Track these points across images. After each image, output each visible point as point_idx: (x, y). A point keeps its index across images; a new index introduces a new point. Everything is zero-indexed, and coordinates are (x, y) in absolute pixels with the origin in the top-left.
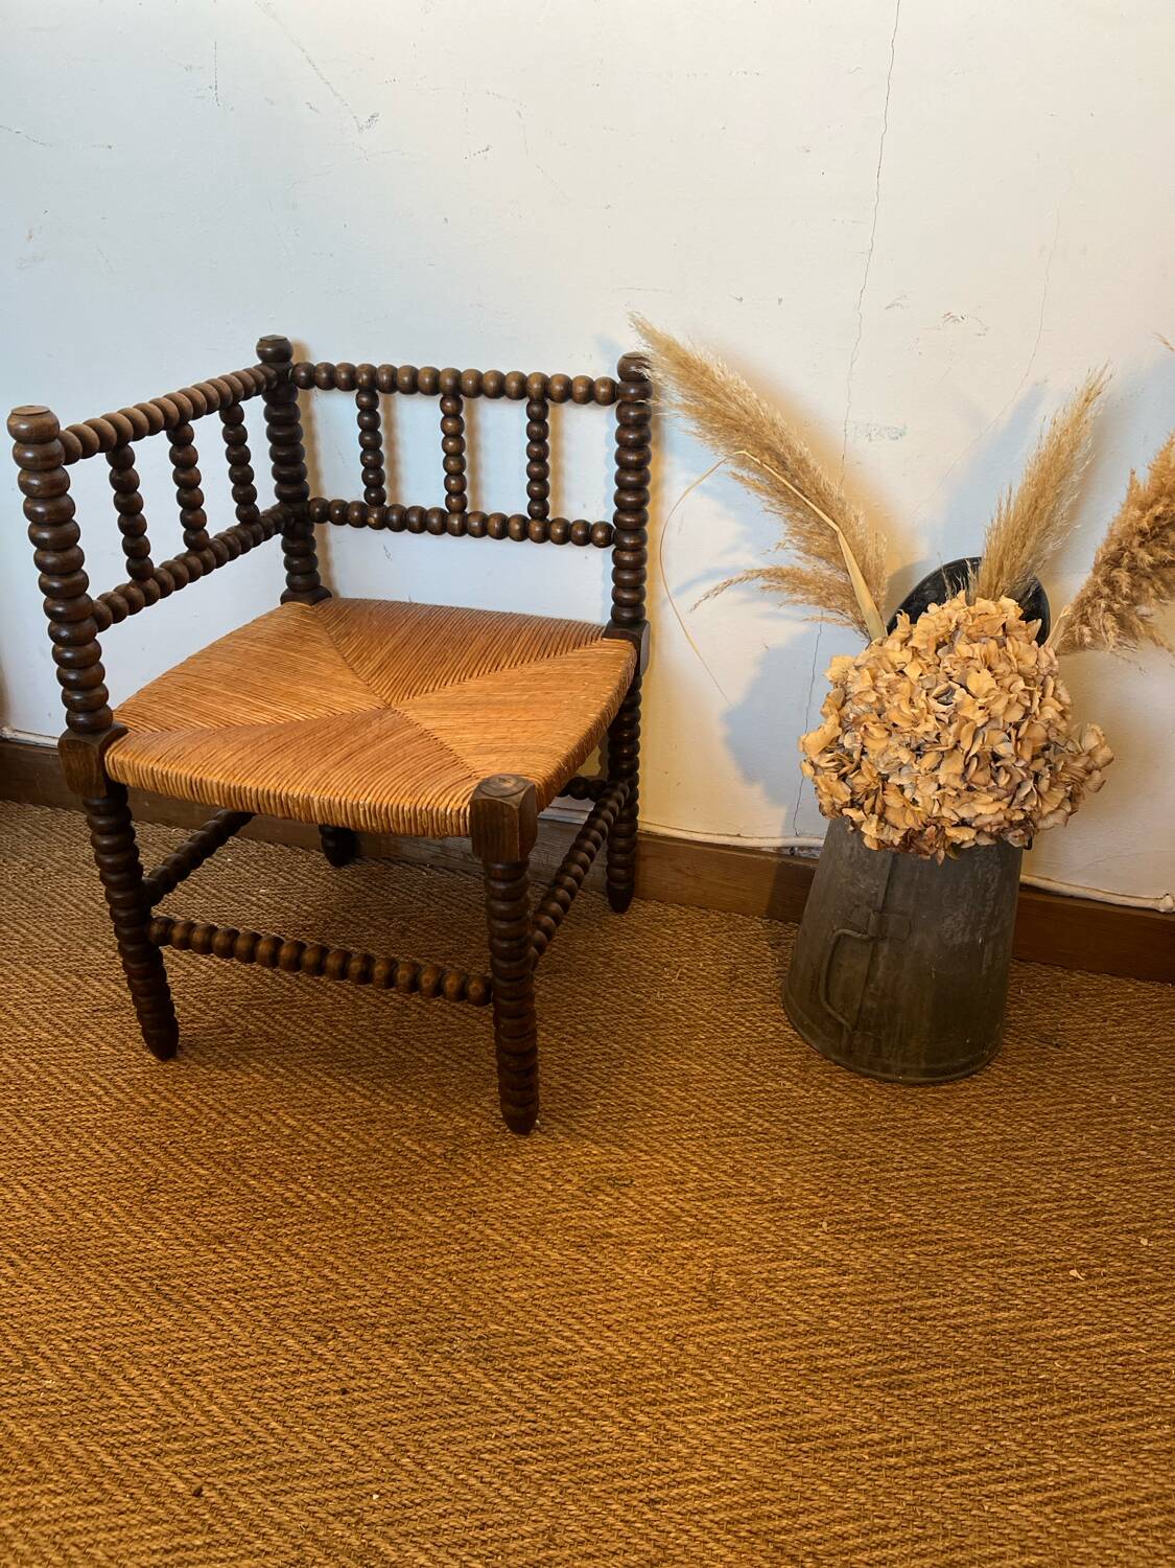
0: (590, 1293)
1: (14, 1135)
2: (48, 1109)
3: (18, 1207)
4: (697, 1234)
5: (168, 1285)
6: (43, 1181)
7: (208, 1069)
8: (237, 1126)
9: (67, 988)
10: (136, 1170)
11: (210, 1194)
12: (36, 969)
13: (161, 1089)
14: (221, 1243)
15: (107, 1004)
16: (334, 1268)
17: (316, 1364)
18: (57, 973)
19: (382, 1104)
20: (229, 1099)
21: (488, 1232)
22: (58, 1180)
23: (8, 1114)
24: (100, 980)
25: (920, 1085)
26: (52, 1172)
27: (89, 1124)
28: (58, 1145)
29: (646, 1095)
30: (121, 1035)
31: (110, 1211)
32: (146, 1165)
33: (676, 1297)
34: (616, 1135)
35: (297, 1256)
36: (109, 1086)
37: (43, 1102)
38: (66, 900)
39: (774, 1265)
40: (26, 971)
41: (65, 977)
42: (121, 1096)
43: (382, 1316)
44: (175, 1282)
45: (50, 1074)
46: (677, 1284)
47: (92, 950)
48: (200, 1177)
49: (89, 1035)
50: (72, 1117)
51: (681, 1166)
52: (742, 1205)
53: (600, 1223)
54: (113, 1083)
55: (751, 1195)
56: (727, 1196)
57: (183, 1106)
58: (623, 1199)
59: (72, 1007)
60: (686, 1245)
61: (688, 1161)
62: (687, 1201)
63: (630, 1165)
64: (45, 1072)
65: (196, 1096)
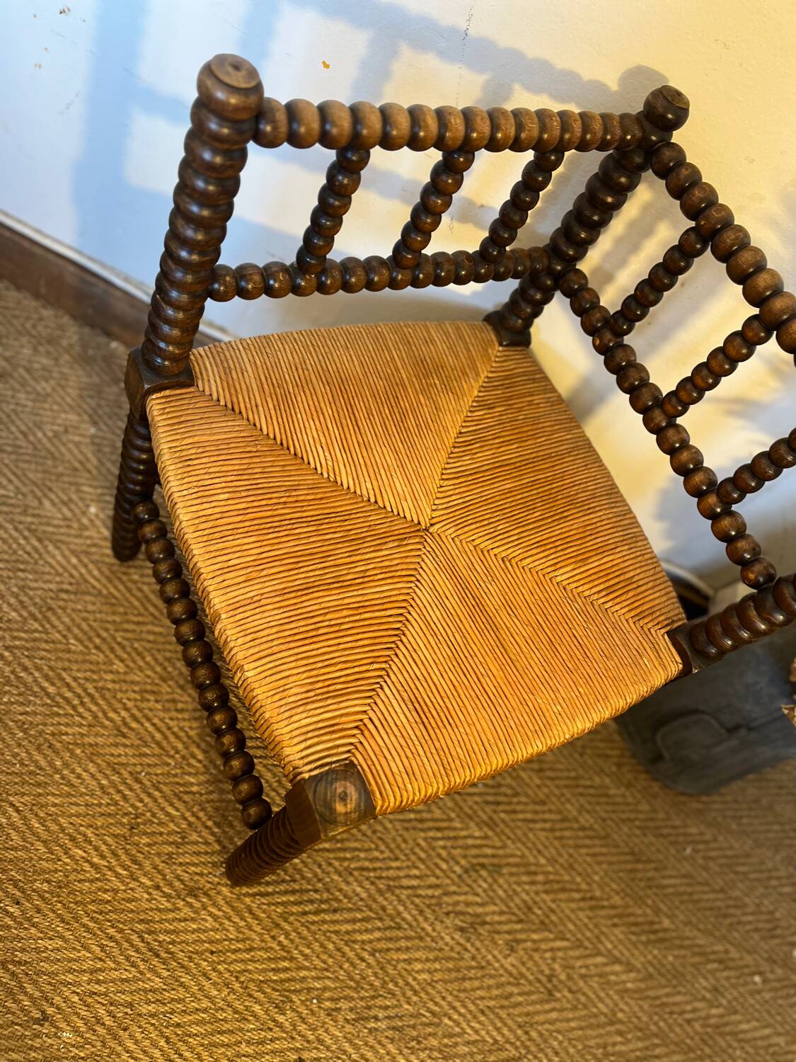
0: (471, 979)
2: (26, 713)
3: (14, 835)
4: (544, 926)
5: (155, 940)
6: (33, 805)
7: (170, 686)
8: (199, 761)
9: (29, 554)
10: (116, 803)
11: (183, 838)
13: (130, 704)
14: (196, 897)
15: (71, 584)
16: (287, 935)
17: (277, 1033)
18: (16, 529)
20: (191, 728)
21: (401, 908)
22: (46, 806)
24: (58, 548)
25: (690, 795)
26: (40, 795)
27: (69, 739)
28: (43, 763)
29: (514, 778)
30: (87, 629)
31: (96, 849)
32: (125, 798)
33: (528, 988)
34: (491, 818)
35: (256, 917)
36: (83, 694)
37: (22, 704)
39: (590, 961)
41: (25, 538)
42: (94, 708)
43: (325, 989)
44: (161, 937)
45: (25, 669)
46: (528, 974)
47: (47, 503)
48: (173, 819)
49: (56, 623)
50: (51, 728)
51: (535, 857)
52: (573, 900)
53: (480, 910)
54: (85, 690)
55: (578, 891)
56: (563, 890)
57: (151, 729)
58: (495, 887)
59: (36, 581)
60: (535, 936)
61: (539, 852)
62: (537, 893)
63: (501, 852)
64: (19, 664)
65: (162, 720)
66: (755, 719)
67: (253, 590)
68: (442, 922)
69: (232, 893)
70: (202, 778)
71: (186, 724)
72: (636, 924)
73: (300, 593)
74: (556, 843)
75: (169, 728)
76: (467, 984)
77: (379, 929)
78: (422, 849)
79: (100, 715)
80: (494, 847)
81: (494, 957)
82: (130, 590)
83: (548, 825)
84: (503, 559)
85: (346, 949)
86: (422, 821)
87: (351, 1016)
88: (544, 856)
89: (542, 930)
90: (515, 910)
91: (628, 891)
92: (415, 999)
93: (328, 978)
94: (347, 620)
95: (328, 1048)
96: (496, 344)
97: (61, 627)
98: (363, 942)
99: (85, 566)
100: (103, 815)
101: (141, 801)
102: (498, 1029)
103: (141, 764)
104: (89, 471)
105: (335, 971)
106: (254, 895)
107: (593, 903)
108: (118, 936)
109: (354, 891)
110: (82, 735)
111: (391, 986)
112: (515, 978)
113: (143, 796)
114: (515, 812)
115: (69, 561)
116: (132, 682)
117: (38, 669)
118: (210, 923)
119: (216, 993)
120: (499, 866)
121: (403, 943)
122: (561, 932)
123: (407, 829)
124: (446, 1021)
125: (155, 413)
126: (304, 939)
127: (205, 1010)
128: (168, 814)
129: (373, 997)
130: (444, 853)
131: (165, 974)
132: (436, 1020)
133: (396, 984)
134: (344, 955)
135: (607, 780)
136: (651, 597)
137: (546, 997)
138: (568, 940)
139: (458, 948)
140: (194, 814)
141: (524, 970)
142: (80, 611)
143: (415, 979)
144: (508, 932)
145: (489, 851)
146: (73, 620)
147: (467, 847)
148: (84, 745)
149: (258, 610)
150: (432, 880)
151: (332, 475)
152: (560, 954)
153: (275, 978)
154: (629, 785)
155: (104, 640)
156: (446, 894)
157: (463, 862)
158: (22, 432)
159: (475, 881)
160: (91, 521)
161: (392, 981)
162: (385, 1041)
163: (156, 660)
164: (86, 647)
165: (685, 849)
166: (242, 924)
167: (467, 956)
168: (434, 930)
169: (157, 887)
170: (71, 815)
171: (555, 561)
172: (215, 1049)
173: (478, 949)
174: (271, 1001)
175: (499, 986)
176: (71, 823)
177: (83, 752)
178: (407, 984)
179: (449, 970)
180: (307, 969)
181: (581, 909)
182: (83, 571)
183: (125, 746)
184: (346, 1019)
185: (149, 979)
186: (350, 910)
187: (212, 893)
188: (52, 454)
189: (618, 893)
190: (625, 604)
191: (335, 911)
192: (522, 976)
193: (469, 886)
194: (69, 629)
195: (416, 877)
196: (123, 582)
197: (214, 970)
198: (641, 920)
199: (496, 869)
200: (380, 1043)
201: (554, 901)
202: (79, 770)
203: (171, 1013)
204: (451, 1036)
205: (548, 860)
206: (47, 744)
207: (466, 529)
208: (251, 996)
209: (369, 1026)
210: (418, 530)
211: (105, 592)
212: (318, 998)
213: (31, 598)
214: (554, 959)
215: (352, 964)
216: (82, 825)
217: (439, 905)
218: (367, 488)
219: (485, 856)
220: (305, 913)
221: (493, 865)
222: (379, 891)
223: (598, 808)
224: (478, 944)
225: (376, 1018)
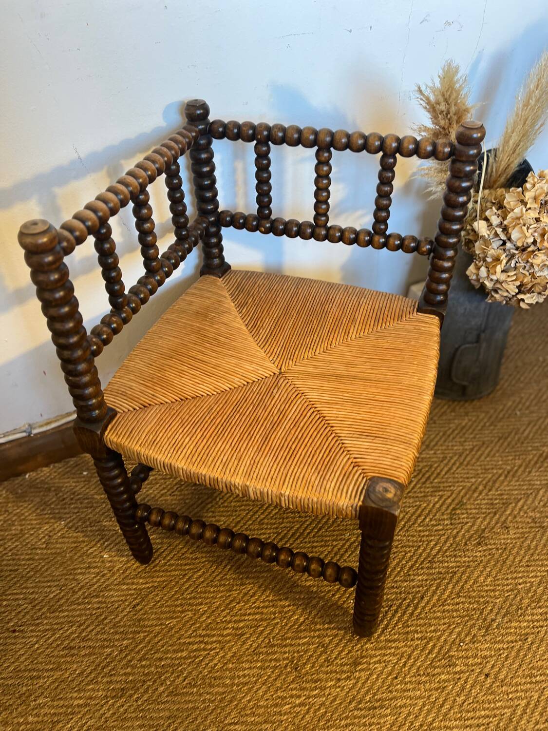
0: (507, 558)
1: (190, 705)
2: (186, 678)
4: (506, 504)
5: (367, 703)
6: (240, 713)
7: (236, 590)
8: (289, 606)
9: (99, 608)
10: (276, 667)
11: (323, 646)
12: (62, 611)
13: (228, 618)
14: (360, 664)
15: (135, 599)
16: (416, 632)
17: (464, 676)
18: (79, 604)
19: (335, 543)
20: (268, 596)
21: (446, 564)
22: (246, 706)
23: (169, 698)
24: (110, 590)
25: (492, 392)
26: (237, 705)
27: (219, 666)
28: (221, 690)
29: (422, 462)
30: (168, 609)
31: (292, 696)
32: (276, 660)
33: (531, 536)
34: (433, 487)
35: (395, 641)
36: (201, 639)
37: (178, 676)
38: (19, 559)
39: (539, 497)
40: (58, 617)
41: (88, 603)
42: (214, 639)
43: (459, 634)
44: (367, 698)
45: (161, 659)
46: (525, 530)
47: (80, 577)
48: (308, 644)
49: (150, 623)
50: (206, 671)
51: (468, 482)
52: (503, 482)
53: (475, 528)
54: (200, 636)
55: (500, 475)
56: (495, 482)
57: (251, 617)
58: (469, 511)
59: (117, 616)
60: (508, 512)
61: (468, 478)
62: (487, 495)
63: (454, 496)
64: (155, 660)
65: (250, 608)
66: (481, 325)
67: (247, 461)
68: (468, 550)
69: (372, 643)
70: (299, 611)
71: (264, 597)
72: (536, 463)
73: (266, 443)
74: (469, 467)
75: (258, 608)
76: (508, 562)
77: (448, 583)
78: (423, 531)
79: (221, 638)
80: (449, 497)
81: (504, 539)
82: (167, 571)
83: (458, 464)
84: (323, 352)
85: (446, 607)
86: (409, 520)
87: (483, 632)
88: (472, 478)
89: (507, 507)
90: (488, 511)
91: (518, 453)
92: (497, 593)
93: (454, 628)
94: (297, 433)
95: (491, 656)
96: (218, 279)
97: (155, 622)
98: (449, 596)
99: (133, 584)
100: (276, 679)
101: (285, 653)
102: (542, 565)
103: (265, 638)
104: (84, 542)
105: (454, 623)
106: (382, 632)
107: (511, 473)
108: (348, 721)
109: (419, 581)
110: (223, 657)
111: (482, 600)
112: (522, 537)
113: (283, 650)
114: (439, 474)
115: (122, 590)
116: (217, 608)
117: (167, 652)
118: (379, 667)
119: (419, 692)
120: (460, 502)
121: (464, 577)
122: (515, 499)
123: (407, 531)
124: (520, 587)
125: (115, 440)
126: (425, 624)
127: (424, 705)
128: (304, 644)
129: (481, 613)
130: (433, 522)
131: (389, 711)
132: (516, 591)
133: (483, 597)
134: (448, 611)
135: (456, 421)
136: (395, 306)
137: (542, 530)
138: (521, 499)
139: (487, 553)
140: (315, 631)
141: (521, 530)
142: (154, 605)
143: (487, 586)
144: (497, 523)
145: (449, 501)
146: (156, 613)
147: (439, 509)
148: (230, 660)
149: (259, 466)
150: (443, 539)
151: (217, 391)
152: (525, 508)
153: (434, 656)
154: (467, 414)
155: (181, 605)
156: (455, 537)
157: (445, 517)
158: (29, 560)
159: (459, 519)
160: (111, 561)
161: (479, 598)
162: (508, 625)
163: (216, 586)
164: (177, 617)
165: (516, 414)
166: (393, 650)
167: (494, 551)
168: (469, 557)
169: (339, 680)
170: (262, 696)
171: (344, 331)
172: (449, 716)
173: (494, 544)
174: (445, 666)
175: (520, 548)
176: (267, 700)
177: (233, 663)
178: (487, 591)
179: (495, 565)
180: (442, 635)
181: (510, 482)
182: (134, 587)
183: (249, 638)
184: (482, 636)
185: (385, 722)
186: (427, 590)
187: (364, 653)
188: (55, 553)
189: (515, 459)
190: (389, 319)
191: (422, 598)
192: (523, 533)
193: (459, 524)
194: (159, 619)
195: (436, 545)
196: (159, 571)
197: (406, 684)
198: (535, 459)
199: (461, 504)
200: (507, 628)
201: (497, 490)
202: (241, 673)
203: (412, 725)
204: (529, 591)
205: (475, 478)
206: (212, 680)
207: (296, 356)
208: (434, 675)
209: (495, 627)
210: (278, 377)
211: (156, 584)
212: (461, 641)
213: (124, 626)
214: (526, 512)
215: (457, 611)
216: (272, 695)
217: (458, 544)
218: (237, 381)
219: (450, 504)
220: (412, 614)
221: (458, 504)
222: (428, 568)
223: (466, 436)
224: (492, 542)
225: (493, 620)
